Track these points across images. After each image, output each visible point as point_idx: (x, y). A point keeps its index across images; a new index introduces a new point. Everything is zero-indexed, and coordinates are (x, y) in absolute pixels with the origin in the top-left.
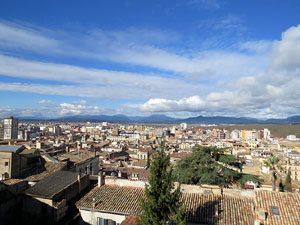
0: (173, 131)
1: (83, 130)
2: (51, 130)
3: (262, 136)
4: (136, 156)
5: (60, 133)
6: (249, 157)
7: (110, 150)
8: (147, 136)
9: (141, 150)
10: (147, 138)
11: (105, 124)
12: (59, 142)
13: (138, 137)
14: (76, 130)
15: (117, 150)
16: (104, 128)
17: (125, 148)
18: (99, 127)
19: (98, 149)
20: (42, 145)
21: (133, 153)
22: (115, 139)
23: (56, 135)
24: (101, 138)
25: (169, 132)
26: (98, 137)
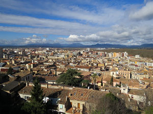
0: (82, 53)
1: (36, 52)
2: (19, 53)
3: (123, 56)
4: (59, 67)
5: (25, 54)
6: (111, 67)
7: (48, 64)
8: (68, 55)
9: (62, 64)
10: (68, 57)
11: (48, 49)
12: (24, 60)
13: (63, 56)
14: (34, 52)
15: (51, 64)
16: (47, 51)
17: (55, 63)
18: (45, 51)
19: (42, 63)
20: (15, 61)
21: (59, 65)
22: (52, 57)
23: (22, 56)
24: (45, 57)
25: (80, 53)
26: (43, 57)
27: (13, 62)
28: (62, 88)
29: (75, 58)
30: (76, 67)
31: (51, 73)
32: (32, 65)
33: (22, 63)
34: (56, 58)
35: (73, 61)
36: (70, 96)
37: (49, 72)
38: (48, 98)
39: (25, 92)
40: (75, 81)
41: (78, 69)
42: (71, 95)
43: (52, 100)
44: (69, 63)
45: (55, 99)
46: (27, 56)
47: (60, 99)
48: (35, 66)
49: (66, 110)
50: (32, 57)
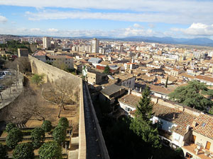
0: (210, 55)
1: (137, 49)
2: (117, 48)
4: (169, 73)
5: (123, 50)
7: (152, 66)
9: (175, 69)
10: (185, 59)
11: (154, 45)
12: (121, 57)
13: (176, 57)
14: (133, 48)
15: (156, 67)
16: (152, 48)
17: (163, 66)
18: (149, 48)
19: (144, 65)
21: (168, 70)
22: (159, 57)
23: (120, 51)
24: (148, 57)
25: (206, 55)
26: (146, 55)
27: (110, 59)
28: (181, 109)
29: (196, 62)
30: (197, 77)
31: (156, 80)
32: (131, 65)
33: (119, 62)
34: (165, 58)
35: (192, 66)
36: (194, 125)
37: (154, 78)
38: (157, 118)
39: (127, 102)
40: (202, 101)
41: (202, 81)
42: (197, 125)
43: (162, 123)
44: (186, 70)
45: (168, 122)
46: (126, 53)
47: (175, 126)
48: (135, 67)
49: (185, 145)
50: (132, 55)
